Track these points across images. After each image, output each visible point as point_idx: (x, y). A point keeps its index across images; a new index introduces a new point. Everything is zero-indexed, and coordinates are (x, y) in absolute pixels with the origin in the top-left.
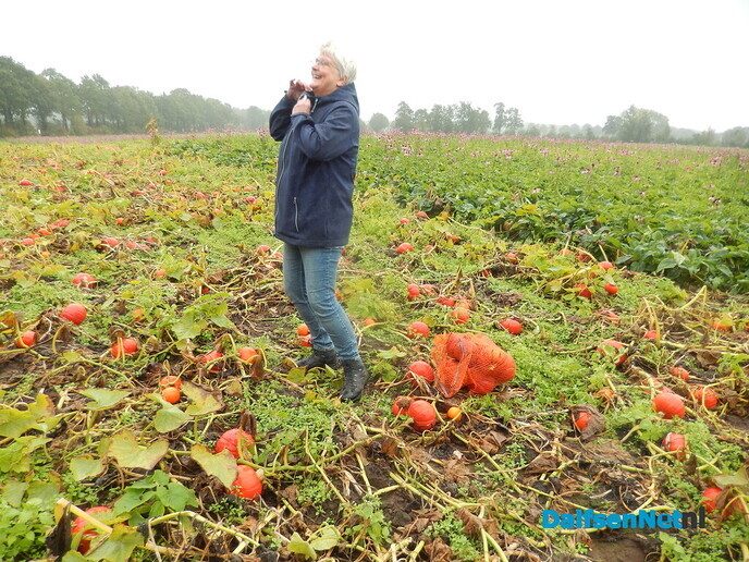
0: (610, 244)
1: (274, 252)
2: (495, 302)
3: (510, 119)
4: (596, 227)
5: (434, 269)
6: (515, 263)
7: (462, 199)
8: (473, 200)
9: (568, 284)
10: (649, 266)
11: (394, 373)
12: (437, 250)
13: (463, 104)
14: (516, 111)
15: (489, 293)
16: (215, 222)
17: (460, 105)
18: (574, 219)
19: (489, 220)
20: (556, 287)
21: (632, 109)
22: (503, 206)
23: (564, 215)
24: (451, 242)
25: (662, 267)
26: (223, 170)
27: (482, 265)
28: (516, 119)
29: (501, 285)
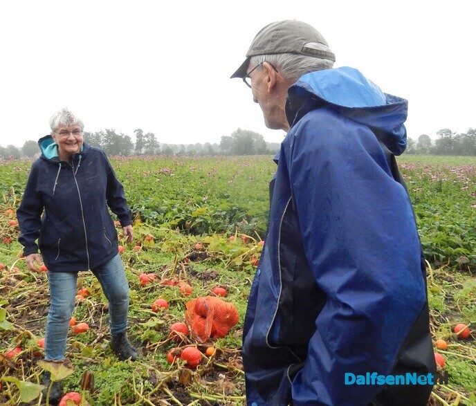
0: (261, 229)
2: (201, 279)
3: (148, 142)
4: (249, 219)
5: (147, 262)
6: (203, 250)
7: (146, 208)
8: (155, 209)
9: (246, 259)
11: (158, 336)
12: (144, 249)
13: (108, 131)
14: (153, 135)
15: (194, 273)
17: (105, 133)
18: (233, 215)
19: (173, 222)
20: (238, 262)
21: (239, 131)
22: (180, 211)
23: (224, 213)
24: (152, 242)
27: (183, 255)
28: (153, 141)
29: (199, 267)
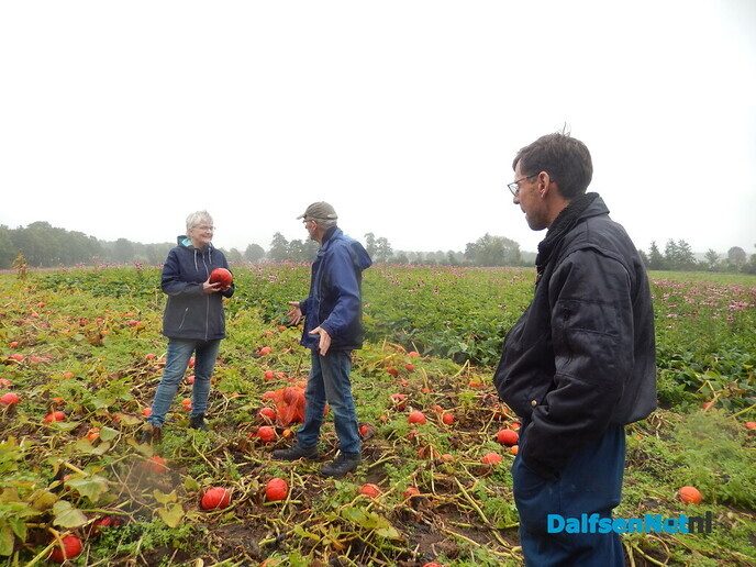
1: (160, 359)
3: (381, 248)
5: (287, 364)
9: (380, 366)
10: (443, 352)
12: (292, 352)
16: (104, 340)
20: (371, 369)
25: (451, 351)
26: (102, 300)
28: (385, 247)
